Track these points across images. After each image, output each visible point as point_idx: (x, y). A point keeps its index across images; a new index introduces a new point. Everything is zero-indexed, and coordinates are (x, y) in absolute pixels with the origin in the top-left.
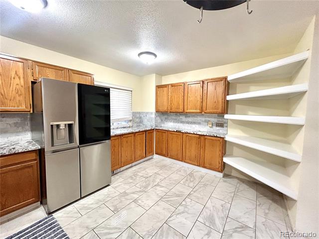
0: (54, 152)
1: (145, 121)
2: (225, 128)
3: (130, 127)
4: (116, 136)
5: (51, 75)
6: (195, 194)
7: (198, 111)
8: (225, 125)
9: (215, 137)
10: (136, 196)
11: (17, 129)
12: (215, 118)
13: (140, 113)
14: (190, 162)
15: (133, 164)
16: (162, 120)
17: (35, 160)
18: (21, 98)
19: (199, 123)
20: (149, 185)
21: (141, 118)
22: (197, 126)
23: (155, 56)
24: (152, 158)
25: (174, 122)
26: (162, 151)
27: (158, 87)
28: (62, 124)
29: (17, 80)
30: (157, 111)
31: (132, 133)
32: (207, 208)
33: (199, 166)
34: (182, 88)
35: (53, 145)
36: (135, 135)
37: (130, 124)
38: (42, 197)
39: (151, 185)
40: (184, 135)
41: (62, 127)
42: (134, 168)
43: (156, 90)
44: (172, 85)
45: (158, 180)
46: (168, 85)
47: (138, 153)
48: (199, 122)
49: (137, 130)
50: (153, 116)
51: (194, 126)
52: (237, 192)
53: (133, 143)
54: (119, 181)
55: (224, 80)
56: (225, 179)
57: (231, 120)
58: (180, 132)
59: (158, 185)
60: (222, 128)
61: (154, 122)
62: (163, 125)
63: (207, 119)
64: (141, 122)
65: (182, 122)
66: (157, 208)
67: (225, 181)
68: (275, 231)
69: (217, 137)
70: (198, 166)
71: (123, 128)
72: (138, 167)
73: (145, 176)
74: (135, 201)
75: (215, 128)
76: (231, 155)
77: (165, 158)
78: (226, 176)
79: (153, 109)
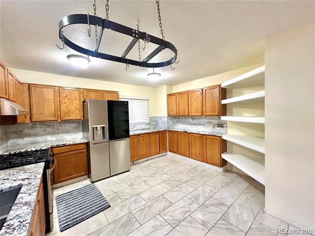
0: (94, 144)
1: (160, 124)
2: (225, 129)
3: (147, 129)
4: (134, 135)
5: (93, 96)
6: (192, 181)
7: (200, 114)
8: (225, 125)
9: (213, 136)
10: (146, 179)
11: (76, 130)
12: (216, 119)
13: (156, 117)
14: (195, 158)
15: (150, 158)
16: (174, 123)
17: (85, 149)
18: (78, 112)
19: (204, 125)
20: (158, 172)
21: (156, 121)
22: (202, 127)
23: (160, 75)
24: (166, 155)
25: (183, 124)
26: (174, 149)
27: (169, 95)
28: (99, 127)
29: (76, 102)
30: (169, 115)
31: (147, 133)
32: (197, 190)
33: (203, 162)
34: (186, 95)
35: (94, 140)
36: (149, 135)
37: (148, 126)
38: (88, 173)
39: (159, 173)
40: (190, 135)
41: (99, 128)
42: (149, 161)
43: (167, 98)
44: (179, 93)
45: (165, 170)
46: (176, 93)
47: (153, 149)
48: (203, 123)
49: (152, 131)
50: (166, 119)
51: (199, 127)
52: (231, 183)
53: (148, 141)
54: (137, 169)
55: (218, 87)
56: (224, 173)
57: (230, 121)
58: (186, 132)
59: (165, 173)
60: (222, 129)
61: (166, 125)
62: (175, 127)
63: (210, 121)
64: (157, 125)
65: (190, 124)
66: (159, 187)
67: (223, 175)
68: (247, 210)
69: (215, 136)
70: (201, 161)
71: (142, 129)
72: (152, 160)
73: (157, 167)
74: (145, 182)
75: (216, 128)
76: (231, 152)
77: (176, 154)
78: (226, 171)
79: (165, 114)
